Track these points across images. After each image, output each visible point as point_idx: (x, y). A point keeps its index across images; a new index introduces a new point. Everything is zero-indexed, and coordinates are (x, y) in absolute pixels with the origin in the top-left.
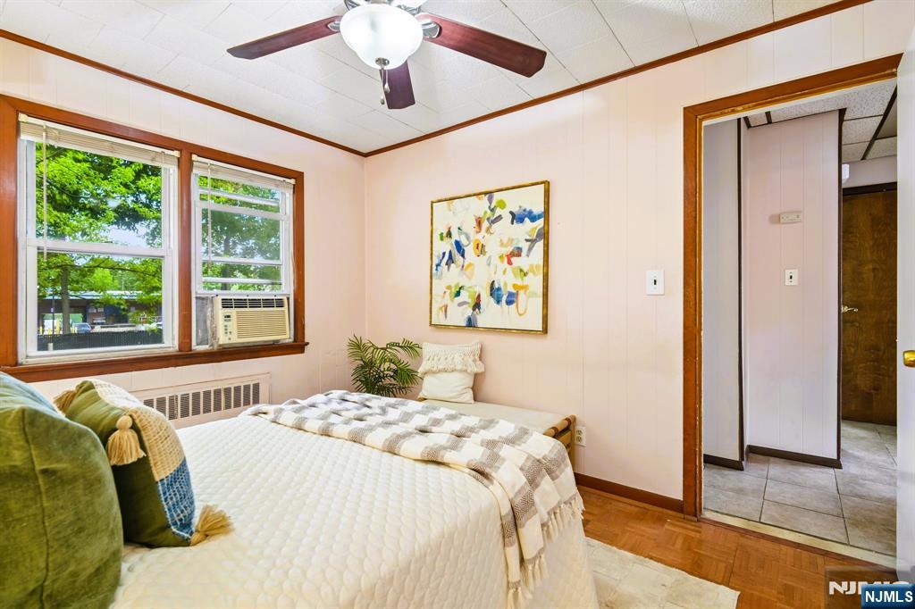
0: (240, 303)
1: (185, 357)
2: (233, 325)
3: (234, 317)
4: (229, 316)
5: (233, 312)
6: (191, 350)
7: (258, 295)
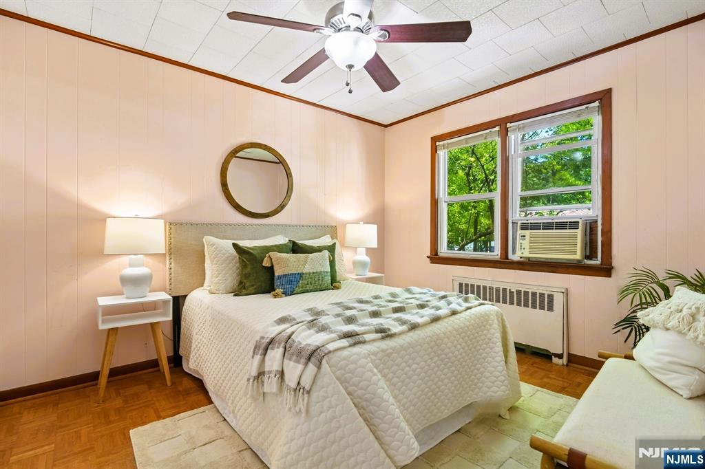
0: (535, 226)
1: (504, 263)
2: (526, 243)
3: (527, 238)
4: (524, 236)
5: (527, 233)
6: (507, 259)
7: (541, 219)
